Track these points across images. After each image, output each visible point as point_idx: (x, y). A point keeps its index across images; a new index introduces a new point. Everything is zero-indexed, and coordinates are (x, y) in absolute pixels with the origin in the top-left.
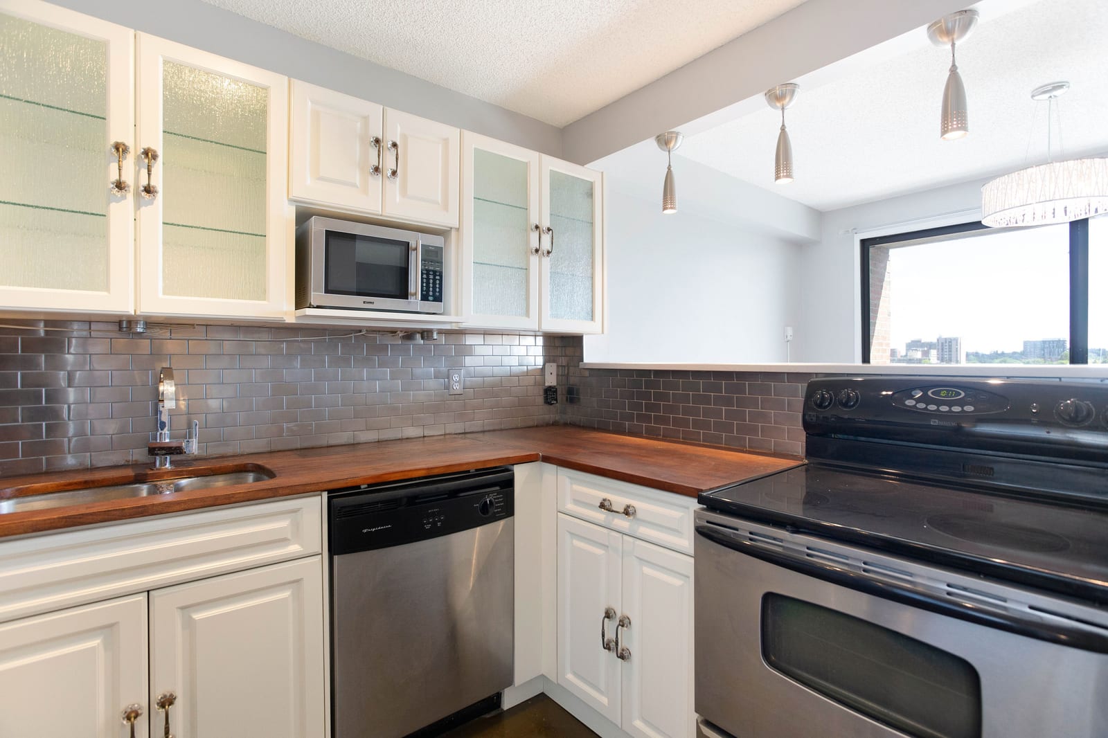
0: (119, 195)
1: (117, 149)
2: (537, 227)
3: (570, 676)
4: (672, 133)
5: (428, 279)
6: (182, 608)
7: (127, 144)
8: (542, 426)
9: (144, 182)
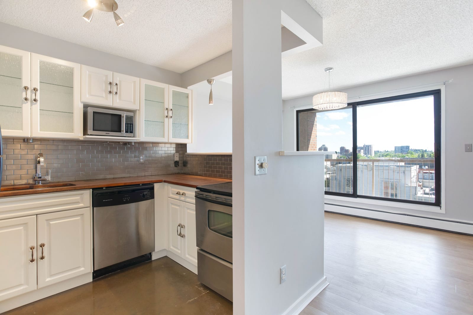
0: (26, 102)
1: (25, 88)
2: (167, 109)
3: (172, 247)
4: (212, 79)
5: (128, 126)
6: (47, 220)
7: (28, 87)
8: (173, 174)
9: (34, 97)
